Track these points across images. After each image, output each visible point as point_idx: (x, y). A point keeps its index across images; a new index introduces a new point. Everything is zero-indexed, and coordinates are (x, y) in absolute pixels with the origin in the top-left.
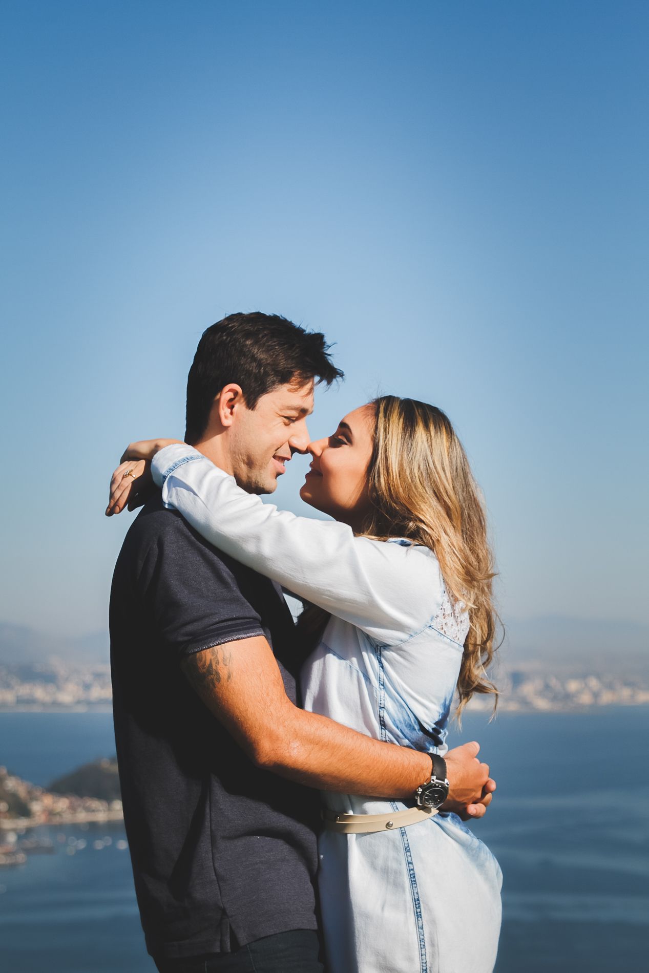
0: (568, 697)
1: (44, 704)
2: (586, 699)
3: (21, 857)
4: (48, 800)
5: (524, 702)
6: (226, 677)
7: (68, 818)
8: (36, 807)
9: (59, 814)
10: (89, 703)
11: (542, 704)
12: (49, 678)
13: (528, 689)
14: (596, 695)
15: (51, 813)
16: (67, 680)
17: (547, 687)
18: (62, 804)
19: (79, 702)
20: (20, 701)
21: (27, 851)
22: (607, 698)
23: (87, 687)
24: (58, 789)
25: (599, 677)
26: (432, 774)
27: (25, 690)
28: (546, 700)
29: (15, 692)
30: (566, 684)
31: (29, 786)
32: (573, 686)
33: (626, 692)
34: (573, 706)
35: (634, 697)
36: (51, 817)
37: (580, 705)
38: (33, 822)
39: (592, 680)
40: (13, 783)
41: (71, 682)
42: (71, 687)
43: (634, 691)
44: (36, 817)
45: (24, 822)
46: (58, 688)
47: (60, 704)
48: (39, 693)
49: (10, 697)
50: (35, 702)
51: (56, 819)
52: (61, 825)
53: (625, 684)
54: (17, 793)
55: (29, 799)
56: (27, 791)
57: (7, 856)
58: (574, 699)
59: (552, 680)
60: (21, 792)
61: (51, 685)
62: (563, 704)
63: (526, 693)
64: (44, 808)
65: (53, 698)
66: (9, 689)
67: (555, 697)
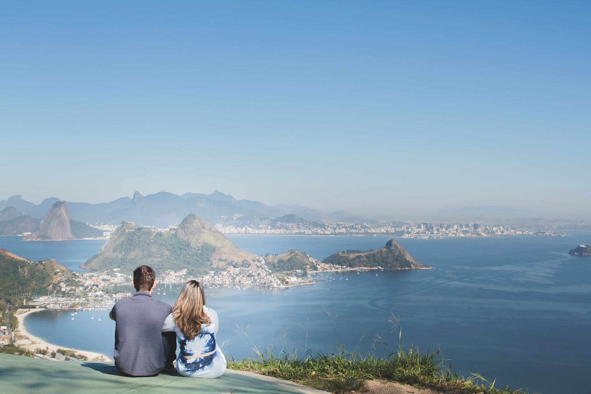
0: (493, 232)
1: (321, 234)
2: (499, 233)
4: (323, 265)
5: (479, 234)
7: (329, 271)
8: (319, 267)
9: (326, 269)
10: (335, 234)
11: (484, 235)
12: (323, 226)
13: (479, 230)
14: (503, 232)
15: (324, 269)
16: (328, 226)
17: (486, 229)
18: (327, 266)
19: (332, 234)
20: (313, 234)
21: (316, 281)
22: (506, 233)
23: (335, 229)
24: (325, 261)
25: (503, 226)
27: (315, 230)
28: (486, 233)
29: (312, 231)
30: (492, 229)
31: (316, 260)
32: (494, 229)
33: (512, 231)
34: (494, 235)
35: (515, 232)
36: (323, 270)
37: (497, 235)
38: (318, 271)
39: (501, 227)
40: (311, 259)
41: (329, 227)
42: (329, 229)
43: (515, 231)
44: (319, 270)
45: (315, 272)
46: (325, 229)
47: (326, 234)
48: (319, 231)
49: (310, 232)
50: (318, 234)
51: (325, 271)
52: (327, 272)
53: (512, 229)
54: (312, 262)
55: (317, 264)
56: (316, 262)
57: (310, 282)
58: (495, 233)
59: (487, 227)
60: (314, 262)
61: (323, 228)
62: (491, 235)
63: (479, 231)
64: (322, 267)
65: (324, 232)
66: (310, 229)
67: (489, 233)
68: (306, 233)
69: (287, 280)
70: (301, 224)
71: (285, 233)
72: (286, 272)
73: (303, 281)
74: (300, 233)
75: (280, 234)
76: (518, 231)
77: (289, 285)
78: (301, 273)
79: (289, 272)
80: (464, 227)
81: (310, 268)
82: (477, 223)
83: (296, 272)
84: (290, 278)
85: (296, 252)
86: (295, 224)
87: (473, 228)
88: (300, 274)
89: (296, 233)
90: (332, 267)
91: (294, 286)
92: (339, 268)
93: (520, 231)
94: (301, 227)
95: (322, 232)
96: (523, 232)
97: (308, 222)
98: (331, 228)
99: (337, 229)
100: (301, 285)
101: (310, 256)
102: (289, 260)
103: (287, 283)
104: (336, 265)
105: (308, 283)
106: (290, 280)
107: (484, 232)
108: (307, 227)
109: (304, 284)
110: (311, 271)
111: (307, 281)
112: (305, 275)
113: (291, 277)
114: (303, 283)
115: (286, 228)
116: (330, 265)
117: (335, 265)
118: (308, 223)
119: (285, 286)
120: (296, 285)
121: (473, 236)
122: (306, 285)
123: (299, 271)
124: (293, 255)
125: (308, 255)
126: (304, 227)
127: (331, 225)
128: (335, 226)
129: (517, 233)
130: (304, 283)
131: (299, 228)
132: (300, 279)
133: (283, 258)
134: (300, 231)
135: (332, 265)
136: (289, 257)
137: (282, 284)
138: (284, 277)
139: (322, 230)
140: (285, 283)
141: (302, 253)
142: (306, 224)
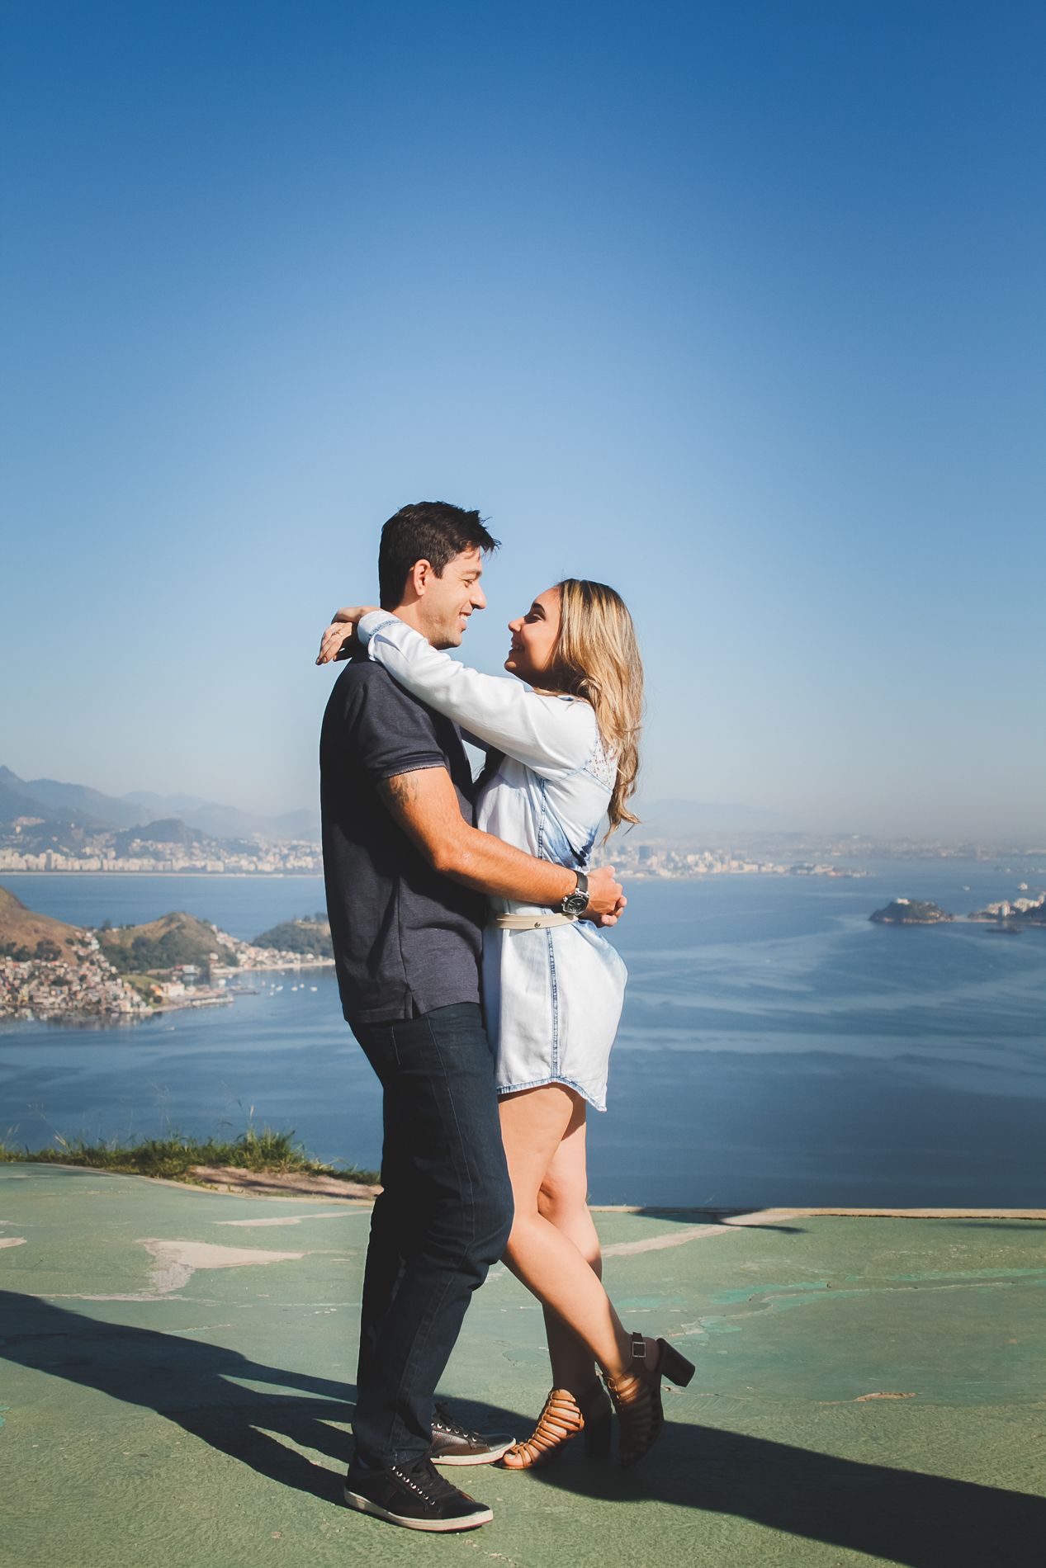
0: (687, 867)
1: (248, 872)
2: (702, 869)
3: (230, 998)
4: (252, 952)
5: (651, 872)
6: (413, 798)
7: (269, 967)
8: (242, 958)
9: (262, 963)
10: (286, 871)
11: (665, 874)
12: (253, 851)
13: (653, 861)
14: (710, 866)
15: (256, 963)
16: (267, 852)
17: (669, 859)
18: (264, 955)
19: (277, 871)
20: (227, 870)
21: (236, 994)
22: (718, 868)
23: (285, 858)
24: (259, 943)
25: (712, 852)
26: (577, 887)
27: (232, 861)
28: (669, 870)
29: (224, 862)
30: (685, 857)
31: (236, 940)
32: (691, 859)
33: (735, 864)
34: (690, 875)
35: (741, 867)
36: (255, 965)
37: (697, 874)
38: (240, 970)
39: (707, 854)
40: (222, 938)
41: (271, 853)
42: (270, 858)
43: (741, 863)
44: (243, 966)
45: (233, 970)
46: (260, 859)
47: (262, 872)
48: (244, 863)
49: (220, 866)
50: (240, 870)
51: (259, 968)
52: (263, 972)
53: (734, 858)
54: (225, 946)
55: (236, 951)
56: (235, 944)
57: (219, 997)
58: (692, 869)
59: (673, 854)
60: (230, 945)
61: (253, 855)
62: (682, 874)
63: (652, 865)
64: (249, 958)
65: (256, 867)
66: (219, 859)
67: (676, 868)
68: (209, 868)
69: (159, 993)
70: (195, 844)
71: (155, 870)
72: (154, 972)
73: (200, 994)
74: (194, 869)
75: (140, 871)
76: (748, 863)
77: (164, 1005)
78: (194, 974)
79: (163, 972)
80: (615, 853)
81: (219, 961)
82: (648, 843)
83: (181, 970)
84: (167, 987)
85: (183, 918)
86: (179, 845)
87: (637, 857)
88: (192, 978)
89: (183, 870)
90: (278, 957)
91: (175, 1007)
92: (296, 959)
93: (753, 863)
94: (197, 852)
95: (252, 867)
96: (760, 866)
97: (216, 840)
98: (274, 854)
99: (291, 858)
100: (194, 1007)
101: (220, 930)
102: (163, 940)
103: (158, 1000)
104: (288, 951)
105: (214, 1000)
106: (167, 992)
107: (665, 867)
108: (212, 854)
109: (204, 1002)
110: (222, 967)
111: (211, 994)
112: (205, 978)
113: (168, 984)
114: (200, 999)
115: (157, 856)
116: (272, 953)
117: (284, 953)
118: (214, 844)
119: (154, 1008)
120: (181, 1006)
121: (639, 875)
122: (209, 1004)
123: (190, 968)
124: (174, 926)
125: (214, 928)
126: (203, 852)
127: (275, 846)
128: (285, 851)
129: (747, 868)
130: (205, 999)
131: (190, 855)
132: (192, 989)
133: (149, 935)
134: (193, 863)
135: (276, 952)
136: (163, 932)
137: (144, 1004)
138: (150, 984)
139: (252, 862)
140: (151, 1000)
141: (198, 922)
142: (209, 844)
